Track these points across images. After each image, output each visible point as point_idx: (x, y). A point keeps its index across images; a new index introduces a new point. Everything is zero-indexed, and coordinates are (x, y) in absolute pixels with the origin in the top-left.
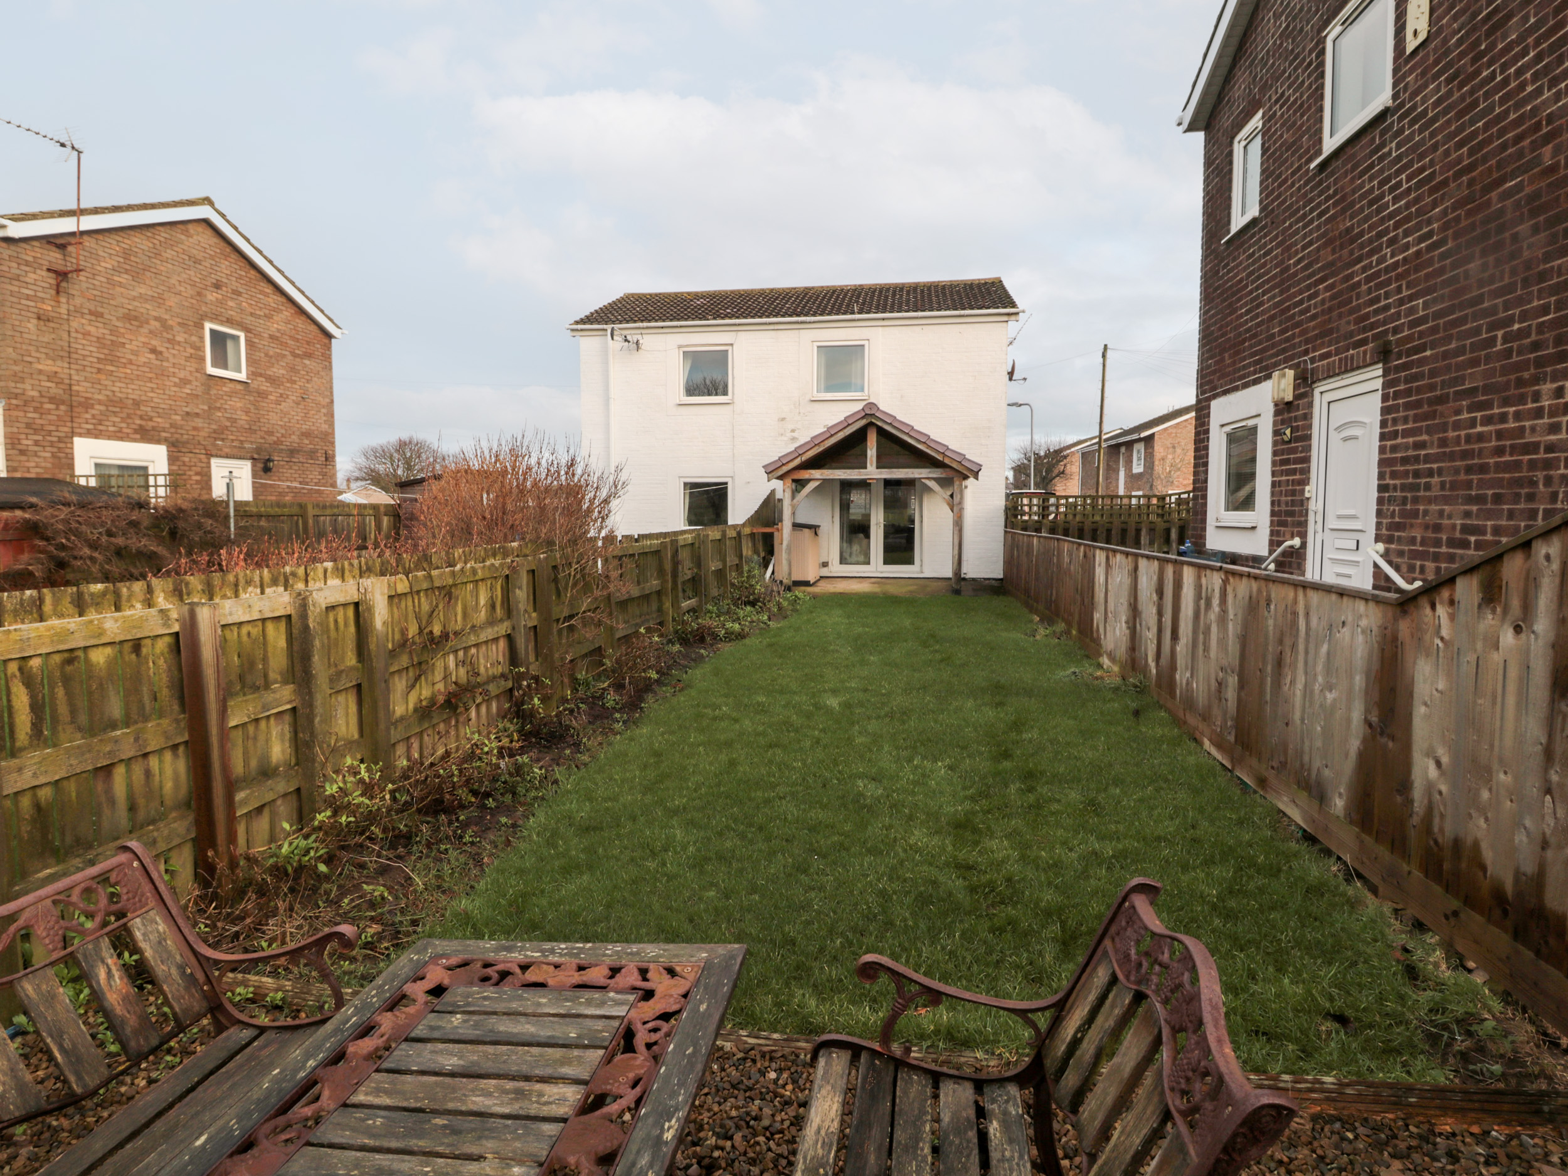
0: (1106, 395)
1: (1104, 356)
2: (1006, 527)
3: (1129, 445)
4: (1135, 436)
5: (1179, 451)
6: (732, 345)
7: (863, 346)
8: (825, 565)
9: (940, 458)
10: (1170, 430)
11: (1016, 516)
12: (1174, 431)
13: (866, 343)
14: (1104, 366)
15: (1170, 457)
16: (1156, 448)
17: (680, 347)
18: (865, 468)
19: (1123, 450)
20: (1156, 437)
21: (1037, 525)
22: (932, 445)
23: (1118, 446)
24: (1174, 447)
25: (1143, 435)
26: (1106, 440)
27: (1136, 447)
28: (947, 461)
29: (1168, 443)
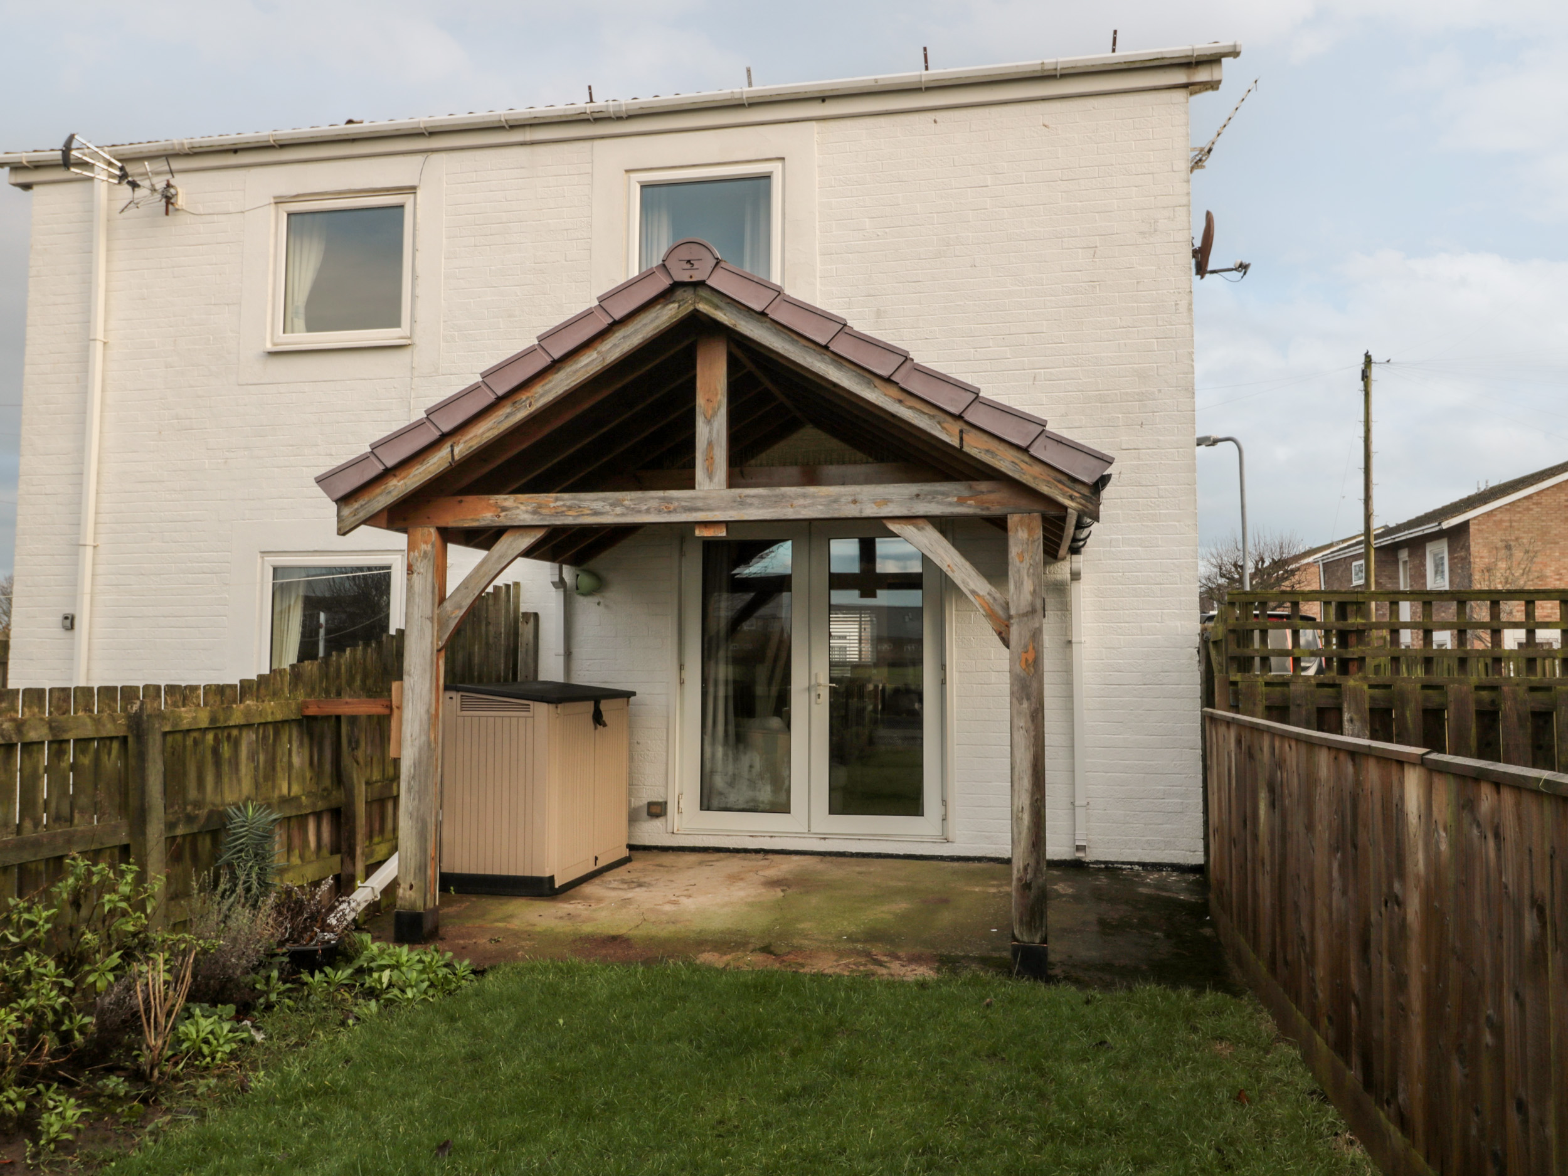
0: (1374, 447)
1: (1365, 376)
2: (1208, 699)
3: (1417, 545)
4: (1430, 528)
5: (1518, 554)
6: (412, 190)
7: (767, 177)
8: (657, 810)
9: (948, 434)
10: (1499, 517)
11: (1244, 664)
12: (1506, 517)
13: (775, 168)
14: (1367, 394)
15: (1502, 565)
16: (1474, 548)
17: (279, 201)
18: (691, 485)
19: (1404, 555)
20: (1473, 528)
21: (1324, 697)
22: (916, 386)
23: (1396, 547)
24: (1508, 547)
25: (1446, 525)
26: (1377, 537)
27: (1431, 549)
28: (976, 447)
29: (1497, 539)
